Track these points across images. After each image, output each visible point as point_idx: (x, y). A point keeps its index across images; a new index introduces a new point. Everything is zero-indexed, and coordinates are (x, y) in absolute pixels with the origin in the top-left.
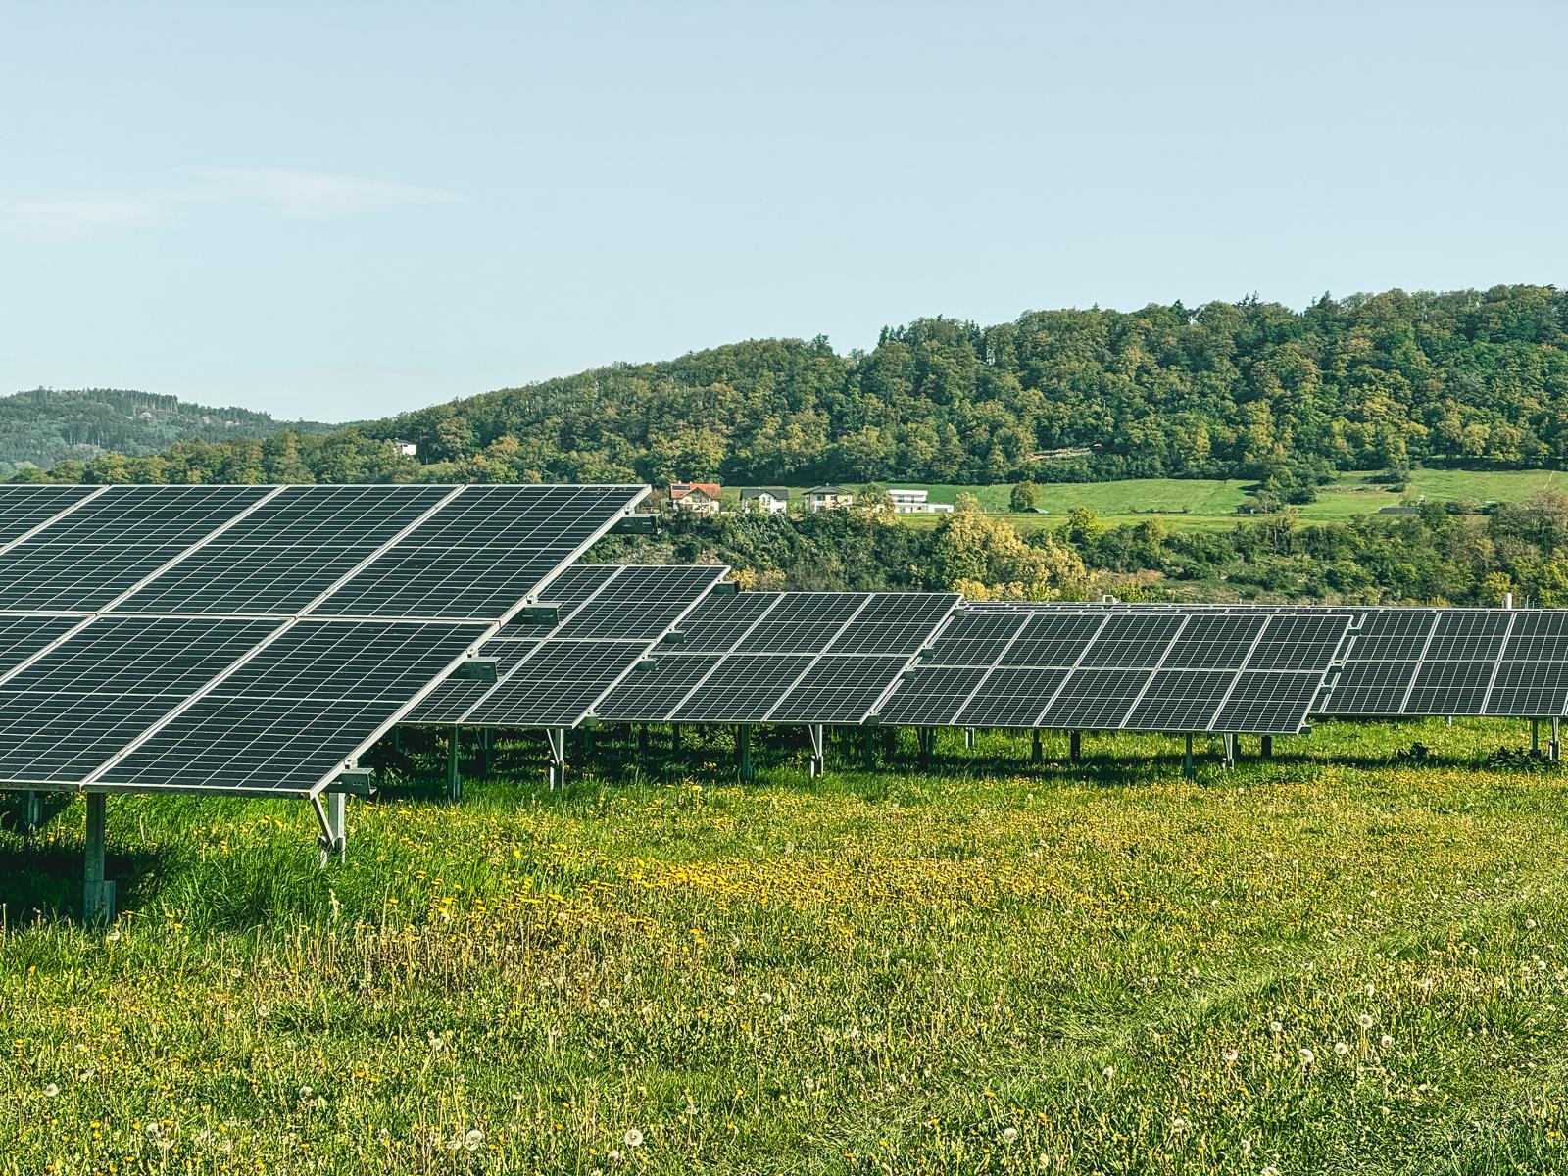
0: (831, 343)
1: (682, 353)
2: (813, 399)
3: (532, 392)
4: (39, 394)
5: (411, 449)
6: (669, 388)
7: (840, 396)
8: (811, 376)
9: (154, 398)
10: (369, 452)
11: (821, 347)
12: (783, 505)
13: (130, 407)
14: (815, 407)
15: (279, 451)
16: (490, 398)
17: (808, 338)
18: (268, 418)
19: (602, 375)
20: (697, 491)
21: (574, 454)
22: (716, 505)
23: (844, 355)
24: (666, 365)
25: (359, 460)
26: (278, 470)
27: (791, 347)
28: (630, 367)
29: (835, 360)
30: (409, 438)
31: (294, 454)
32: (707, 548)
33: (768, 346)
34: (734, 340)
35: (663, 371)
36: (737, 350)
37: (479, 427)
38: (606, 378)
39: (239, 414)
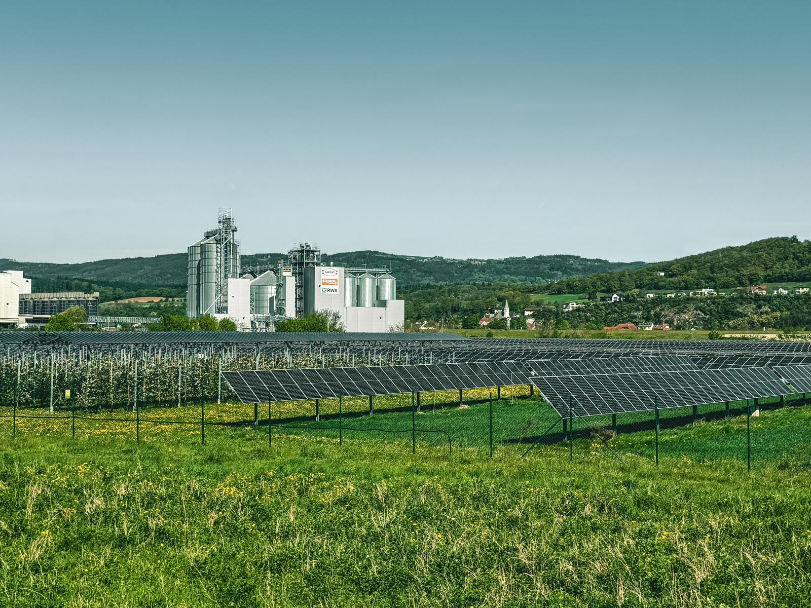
0: (798, 238)
1: (748, 243)
2: (792, 256)
3: (700, 256)
4: (540, 257)
5: (663, 274)
6: (745, 254)
7: (801, 255)
8: (791, 249)
9: (574, 257)
10: (651, 275)
11: (794, 239)
12: (786, 292)
13: (566, 260)
14: (793, 258)
15: (624, 276)
16: (687, 258)
17: (790, 236)
18: (607, 261)
19: (723, 250)
20: (759, 288)
21: (715, 274)
22: (765, 291)
23: (802, 241)
24: (743, 246)
25: (648, 277)
26: (623, 281)
27: (785, 239)
28: (732, 248)
29: (799, 243)
30: (663, 270)
31: (628, 276)
32: (765, 305)
33: (777, 239)
34: (766, 238)
35: (742, 249)
36: (767, 241)
37: (685, 267)
38: (724, 251)
39: (599, 261)
